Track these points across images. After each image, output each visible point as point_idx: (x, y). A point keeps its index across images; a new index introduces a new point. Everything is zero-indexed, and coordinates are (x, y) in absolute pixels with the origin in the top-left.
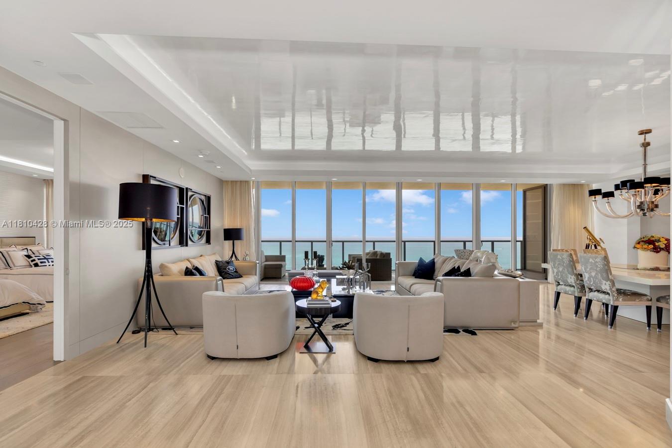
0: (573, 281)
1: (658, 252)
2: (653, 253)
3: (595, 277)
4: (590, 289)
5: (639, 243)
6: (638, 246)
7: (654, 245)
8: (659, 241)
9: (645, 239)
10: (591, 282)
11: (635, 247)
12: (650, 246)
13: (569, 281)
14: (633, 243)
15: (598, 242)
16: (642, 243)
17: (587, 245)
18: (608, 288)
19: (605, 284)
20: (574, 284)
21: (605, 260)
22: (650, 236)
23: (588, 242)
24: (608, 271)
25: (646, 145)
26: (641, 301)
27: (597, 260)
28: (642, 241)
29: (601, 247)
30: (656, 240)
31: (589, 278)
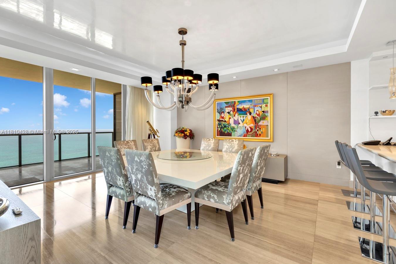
0: (122, 184)
1: (186, 138)
2: (183, 139)
3: (141, 181)
4: (137, 193)
5: (177, 133)
6: (176, 134)
7: (184, 134)
8: (186, 131)
9: (180, 130)
10: (137, 185)
11: (175, 135)
12: (182, 134)
13: (119, 184)
14: (174, 133)
15: (156, 132)
16: (178, 133)
17: (149, 135)
18: (154, 195)
19: (151, 190)
20: (123, 188)
21: (149, 159)
22: (182, 127)
23: (149, 132)
24: (153, 173)
25: (183, 44)
26: (183, 200)
27: (141, 158)
28: (178, 131)
29: (157, 136)
30: (185, 130)
31: (136, 181)
